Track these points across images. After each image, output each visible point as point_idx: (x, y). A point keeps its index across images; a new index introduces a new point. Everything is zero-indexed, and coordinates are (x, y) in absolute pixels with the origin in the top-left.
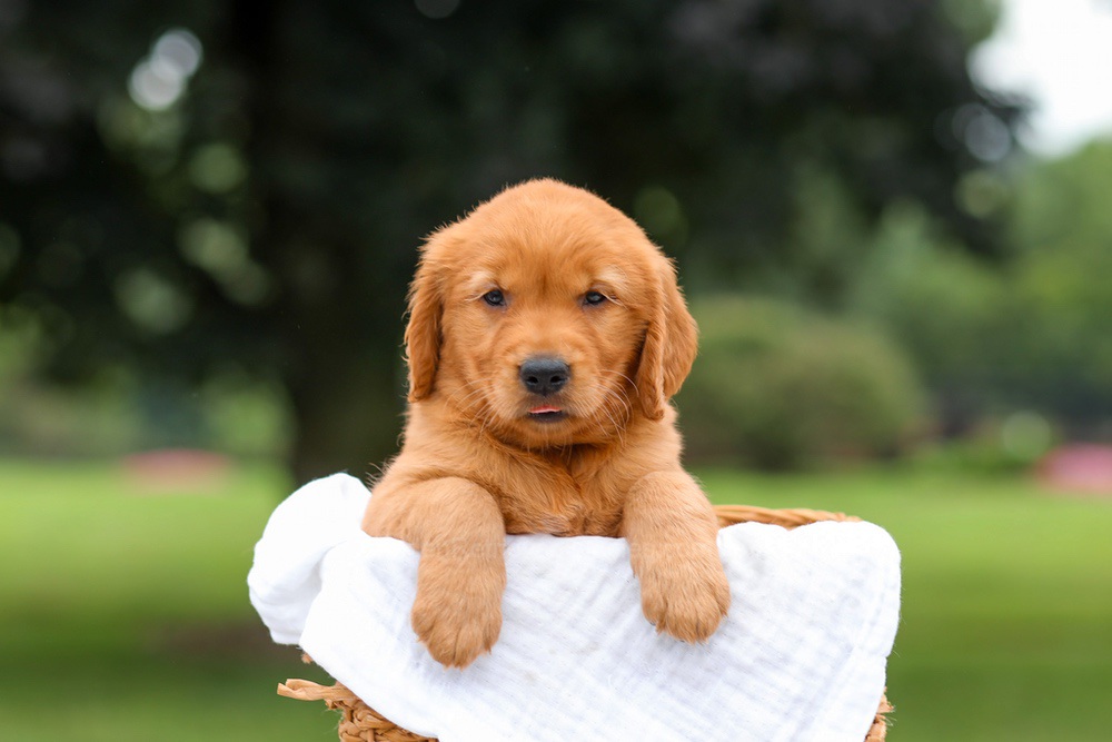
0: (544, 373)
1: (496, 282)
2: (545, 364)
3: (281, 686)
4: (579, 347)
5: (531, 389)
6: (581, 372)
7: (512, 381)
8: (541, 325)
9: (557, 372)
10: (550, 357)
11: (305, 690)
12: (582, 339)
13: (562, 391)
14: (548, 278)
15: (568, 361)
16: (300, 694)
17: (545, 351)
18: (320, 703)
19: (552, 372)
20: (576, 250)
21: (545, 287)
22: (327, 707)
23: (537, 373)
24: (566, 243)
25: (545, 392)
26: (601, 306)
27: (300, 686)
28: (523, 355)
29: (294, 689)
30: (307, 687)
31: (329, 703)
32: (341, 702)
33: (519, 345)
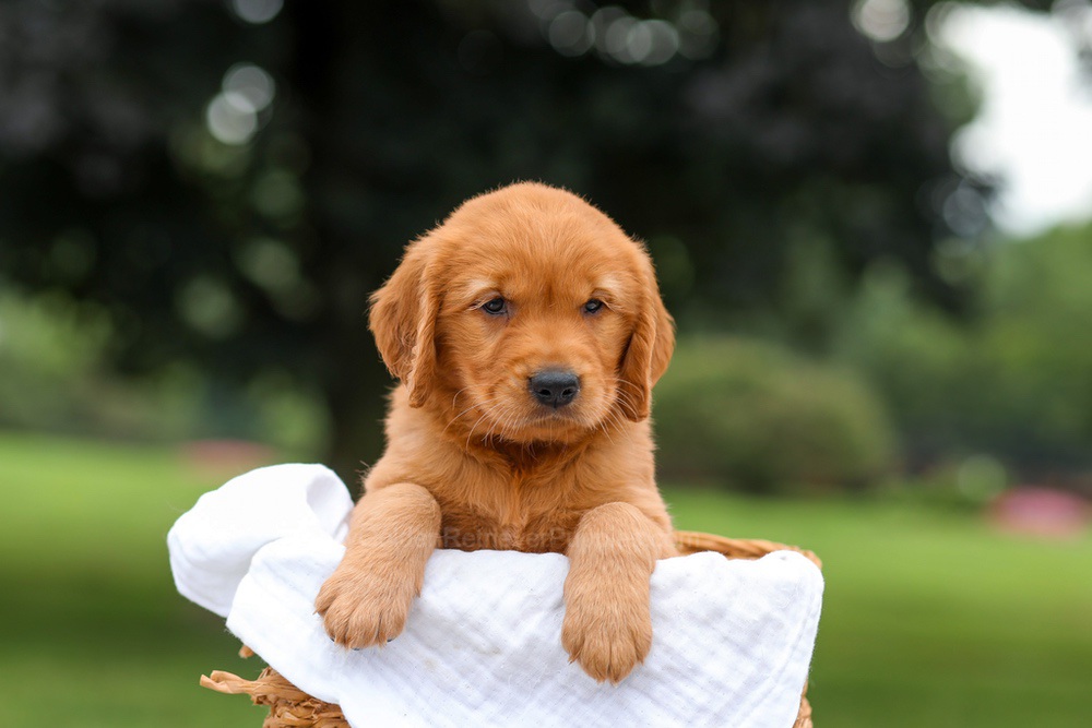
0: (558, 386)
1: (498, 290)
2: (558, 377)
3: (204, 678)
4: (586, 358)
5: (542, 401)
6: (590, 382)
7: (522, 392)
8: (549, 336)
9: (569, 385)
10: (562, 370)
12: (588, 350)
13: (572, 403)
14: (554, 289)
15: (578, 373)
17: (556, 363)
19: (565, 385)
20: (578, 258)
21: (549, 297)
23: (550, 386)
25: (555, 405)
26: (598, 313)
27: (225, 679)
29: (218, 682)
30: (230, 680)
31: (254, 698)
32: (265, 697)
33: (528, 356)
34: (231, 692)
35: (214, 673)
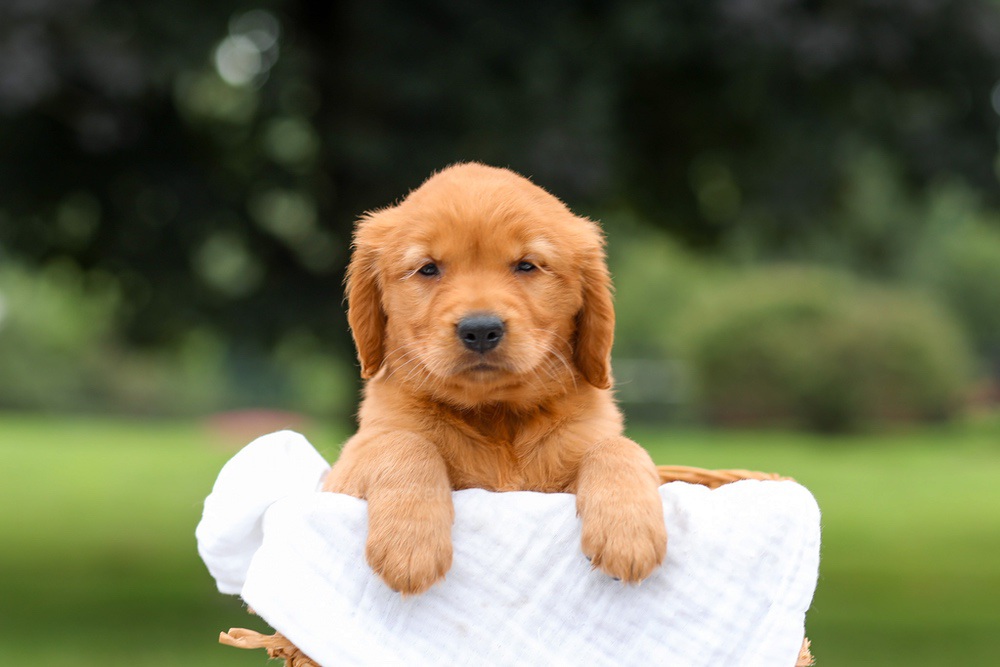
0: (481, 330)
1: (430, 256)
2: (482, 320)
3: (223, 635)
5: (469, 346)
7: (449, 339)
8: (476, 287)
9: (493, 328)
10: (487, 314)
11: (246, 639)
12: (515, 300)
13: (498, 347)
14: (481, 244)
15: (504, 318)
16: (241, 643)
17: (480, 309)
18: (262, 651)
19: (489, 329)
21: (477, 252)
22: (269, 656)
23: (474, 330)
24: (496, 211)
26: (531, 273)
27: (241, 635)
28: (460, 313)
29: (236, 638)
30: (248, 635)
31: (270, 651)
32: (281, 651)
33: (455, 306)
34: (250, 647)
35: (231, 630)
